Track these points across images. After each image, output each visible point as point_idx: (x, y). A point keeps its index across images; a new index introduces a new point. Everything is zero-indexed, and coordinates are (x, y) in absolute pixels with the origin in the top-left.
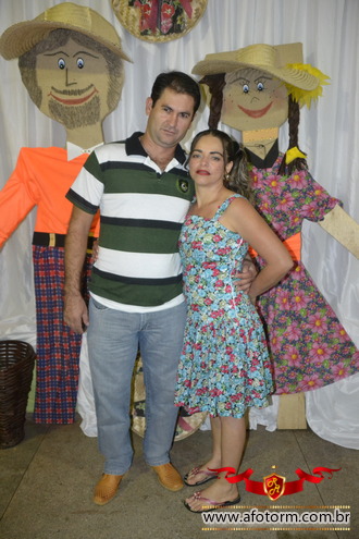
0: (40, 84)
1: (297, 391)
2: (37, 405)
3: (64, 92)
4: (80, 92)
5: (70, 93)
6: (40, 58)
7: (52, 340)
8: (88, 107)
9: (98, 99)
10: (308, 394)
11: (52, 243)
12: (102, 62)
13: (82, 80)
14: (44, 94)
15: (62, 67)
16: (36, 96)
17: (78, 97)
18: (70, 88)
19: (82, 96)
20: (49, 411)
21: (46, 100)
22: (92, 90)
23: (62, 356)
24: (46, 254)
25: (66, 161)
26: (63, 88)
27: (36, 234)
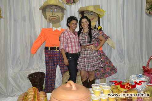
0: (47, 15)
1: (104, 78)
2: (45, 87)
3: (52, 17)
4: (55, 16)
5: (53, 17)
6: (47, 10)
7: (49, 71)
8: (57, 20)
9: (59, 18)
10: (106, 78)
11: (49, 49)
12: (60, 10)
13: (56, 14)
14: (48, 17)
15: (52, 11)
16: (46, 18)
17: (55, 18)
18: (53, 16)
19: (56, 17)
20: (48, 88)
21: (48, 18)
22: (58, 16)
23: (52, 75)
24: (48, 52)
25: (52, 31)
26: (52, 16)
27: (45, 47)
